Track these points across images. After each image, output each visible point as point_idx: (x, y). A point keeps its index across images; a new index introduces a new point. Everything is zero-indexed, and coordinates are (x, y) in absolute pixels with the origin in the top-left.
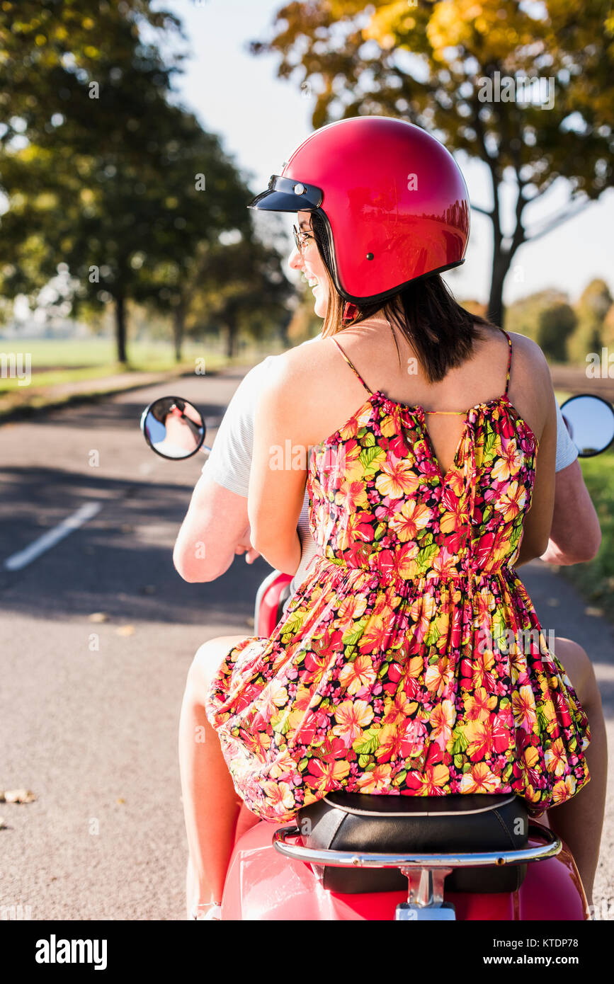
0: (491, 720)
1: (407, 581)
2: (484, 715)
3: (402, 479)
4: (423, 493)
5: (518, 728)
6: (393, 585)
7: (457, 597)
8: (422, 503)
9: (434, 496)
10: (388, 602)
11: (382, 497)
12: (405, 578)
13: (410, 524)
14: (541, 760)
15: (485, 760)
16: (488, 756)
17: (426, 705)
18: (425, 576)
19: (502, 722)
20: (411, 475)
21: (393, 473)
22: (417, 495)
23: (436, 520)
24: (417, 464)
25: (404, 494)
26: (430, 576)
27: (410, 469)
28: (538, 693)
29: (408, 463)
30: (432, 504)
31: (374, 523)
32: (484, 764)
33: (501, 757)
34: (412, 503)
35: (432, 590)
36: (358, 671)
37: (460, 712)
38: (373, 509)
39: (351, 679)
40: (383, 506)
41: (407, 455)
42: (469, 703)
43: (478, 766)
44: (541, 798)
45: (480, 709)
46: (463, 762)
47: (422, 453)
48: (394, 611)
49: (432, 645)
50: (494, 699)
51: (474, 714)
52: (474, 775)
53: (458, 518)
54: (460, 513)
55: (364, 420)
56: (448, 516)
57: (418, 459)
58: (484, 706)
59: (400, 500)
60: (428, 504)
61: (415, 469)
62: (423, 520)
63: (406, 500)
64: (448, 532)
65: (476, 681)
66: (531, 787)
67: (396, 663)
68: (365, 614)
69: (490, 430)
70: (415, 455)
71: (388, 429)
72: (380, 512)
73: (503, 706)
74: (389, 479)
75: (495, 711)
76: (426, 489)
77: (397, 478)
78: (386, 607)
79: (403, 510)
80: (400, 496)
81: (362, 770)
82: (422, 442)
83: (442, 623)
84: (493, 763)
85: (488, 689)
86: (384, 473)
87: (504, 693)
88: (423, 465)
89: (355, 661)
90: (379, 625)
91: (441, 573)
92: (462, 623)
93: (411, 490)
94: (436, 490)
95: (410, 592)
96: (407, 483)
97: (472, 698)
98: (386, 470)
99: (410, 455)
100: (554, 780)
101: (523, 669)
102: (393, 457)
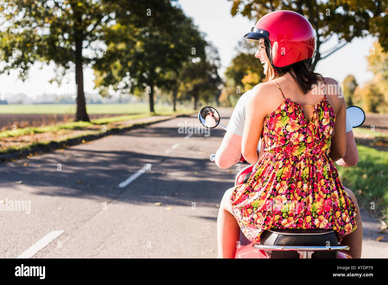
0: (324, 202)
1: (295, 156)
2: (322, 200)
3: (294, 126)
4: (301, 130)
5: (334, 205)
6: (291, 157)
7: (311, 162)
8: (301, 133)
9: (304, 131)
10: (289, 163)
11: (288, 132)
12: (294, 155)
13: (297, 140)
14: (341, 216)
15: (322, 215)
16: (323, 213)
17: (304, 196)
18: (301, 155)
19: (328, 202)
20: (298, 125)
21: (291, 124)
22: (299, 131)
23: (306, 138)
24: (299, 121)
25: (295, 131)
26: (302, 155)
27: (297, 123)
28: (339, 194)
29: (297, 121)
30: (304, 133)
31: (286, 140)
32: (322, 216)
33: (328, 213)
34: (297, 133)
35: (303, 160)
36: (282, 186)
37: (314, 199)
38: (285, 136)
39: (279, 188)
40: (288, 135)
41: (296, 119)
42: (317, 196)
43: (320, 217)
44: (341, 228)
45: (320, 198)
46: (315, 215)
47: (301, 117)
48: (292, 166)
49: (305, 177)
50: (325, 195)
51: (319, 200)
52: (319, 219)
53: (312, 138)
54: (313, 136)
55: (283, 108)
56: (309, 137)
57: (300, 120)
58: (322, 197)
59: (293, 132)
60: (303, 133)
61: (299, 123)
62: (302, 138)
63: (295, 132)
64: (310, 142)
65: (319, 189)
66: (337, 224)
67: (293, 183)
68: (282, 167)
69: (321, 110)
70: (299, 118)
71: (290, 110)
72: (287, 137)
73: (328, 197)
74: (290, 126)
75: (326, 199)
76: (302, 129)
77: (293, 126)
78: (289, 165)
79: (294, 136)
80: (293, 131)
81: (284, 218)
82: (301, 114)
83: (307, 170)
84: (325, 215)
85: (323, 192)
86: (289, 124)
87: (328, 193)
88: (301, 121)
89: (280, 182)
90: (287, 170)
91: (306, 154)
92: (313, 171)
93: (297, 129)
94: (305, 129)
95: (296, 160)
96: (296, 127)
97: (318, 195)
98: (290, 124)
99: (297, 119)
100: (345, 223)
101: (334, 185)
102: (292, 119)
